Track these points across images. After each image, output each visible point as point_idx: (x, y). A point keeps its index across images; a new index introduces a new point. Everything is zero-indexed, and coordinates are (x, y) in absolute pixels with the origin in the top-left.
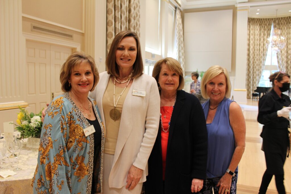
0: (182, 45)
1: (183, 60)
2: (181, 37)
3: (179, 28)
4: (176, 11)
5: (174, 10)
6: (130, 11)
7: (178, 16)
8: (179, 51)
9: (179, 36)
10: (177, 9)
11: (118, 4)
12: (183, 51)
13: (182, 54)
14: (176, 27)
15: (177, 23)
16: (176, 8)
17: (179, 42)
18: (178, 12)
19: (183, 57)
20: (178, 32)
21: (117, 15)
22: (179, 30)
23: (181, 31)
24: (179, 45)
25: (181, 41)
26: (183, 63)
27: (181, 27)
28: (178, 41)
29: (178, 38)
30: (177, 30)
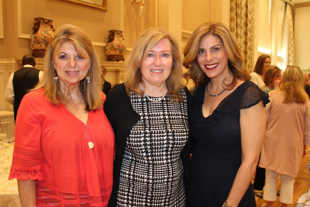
0: (292, 42)
1: (293, 58)
2: (291, 34)
3: (289, 25)
4: (286, 7)
5: (284, 6)
6: (247, 7)
7: (289, 12)
8: (289, 49)
9: (289, 33)
10: (287, 5)
11: (239, 2)
12: (292, 49)
13: (292, 51)
14: (286, 24)
15: (287, 20)
16: (286, 3)
17: (289, 39)
18: (288, 7)
19: (293, 55)
20: (287, 29)
21: (238, 12)
22: (289, 27)
23: (291, 27)
24: (289, 43)
25: (291, 38)
26: (293, 61)
27: (291, 23)
28: (287, 38)
29: (288, 35)
30: (287, 26)
